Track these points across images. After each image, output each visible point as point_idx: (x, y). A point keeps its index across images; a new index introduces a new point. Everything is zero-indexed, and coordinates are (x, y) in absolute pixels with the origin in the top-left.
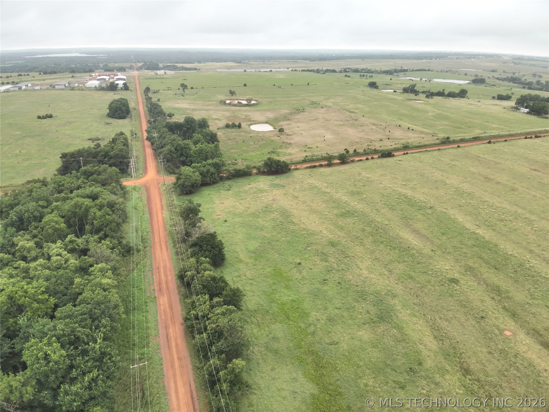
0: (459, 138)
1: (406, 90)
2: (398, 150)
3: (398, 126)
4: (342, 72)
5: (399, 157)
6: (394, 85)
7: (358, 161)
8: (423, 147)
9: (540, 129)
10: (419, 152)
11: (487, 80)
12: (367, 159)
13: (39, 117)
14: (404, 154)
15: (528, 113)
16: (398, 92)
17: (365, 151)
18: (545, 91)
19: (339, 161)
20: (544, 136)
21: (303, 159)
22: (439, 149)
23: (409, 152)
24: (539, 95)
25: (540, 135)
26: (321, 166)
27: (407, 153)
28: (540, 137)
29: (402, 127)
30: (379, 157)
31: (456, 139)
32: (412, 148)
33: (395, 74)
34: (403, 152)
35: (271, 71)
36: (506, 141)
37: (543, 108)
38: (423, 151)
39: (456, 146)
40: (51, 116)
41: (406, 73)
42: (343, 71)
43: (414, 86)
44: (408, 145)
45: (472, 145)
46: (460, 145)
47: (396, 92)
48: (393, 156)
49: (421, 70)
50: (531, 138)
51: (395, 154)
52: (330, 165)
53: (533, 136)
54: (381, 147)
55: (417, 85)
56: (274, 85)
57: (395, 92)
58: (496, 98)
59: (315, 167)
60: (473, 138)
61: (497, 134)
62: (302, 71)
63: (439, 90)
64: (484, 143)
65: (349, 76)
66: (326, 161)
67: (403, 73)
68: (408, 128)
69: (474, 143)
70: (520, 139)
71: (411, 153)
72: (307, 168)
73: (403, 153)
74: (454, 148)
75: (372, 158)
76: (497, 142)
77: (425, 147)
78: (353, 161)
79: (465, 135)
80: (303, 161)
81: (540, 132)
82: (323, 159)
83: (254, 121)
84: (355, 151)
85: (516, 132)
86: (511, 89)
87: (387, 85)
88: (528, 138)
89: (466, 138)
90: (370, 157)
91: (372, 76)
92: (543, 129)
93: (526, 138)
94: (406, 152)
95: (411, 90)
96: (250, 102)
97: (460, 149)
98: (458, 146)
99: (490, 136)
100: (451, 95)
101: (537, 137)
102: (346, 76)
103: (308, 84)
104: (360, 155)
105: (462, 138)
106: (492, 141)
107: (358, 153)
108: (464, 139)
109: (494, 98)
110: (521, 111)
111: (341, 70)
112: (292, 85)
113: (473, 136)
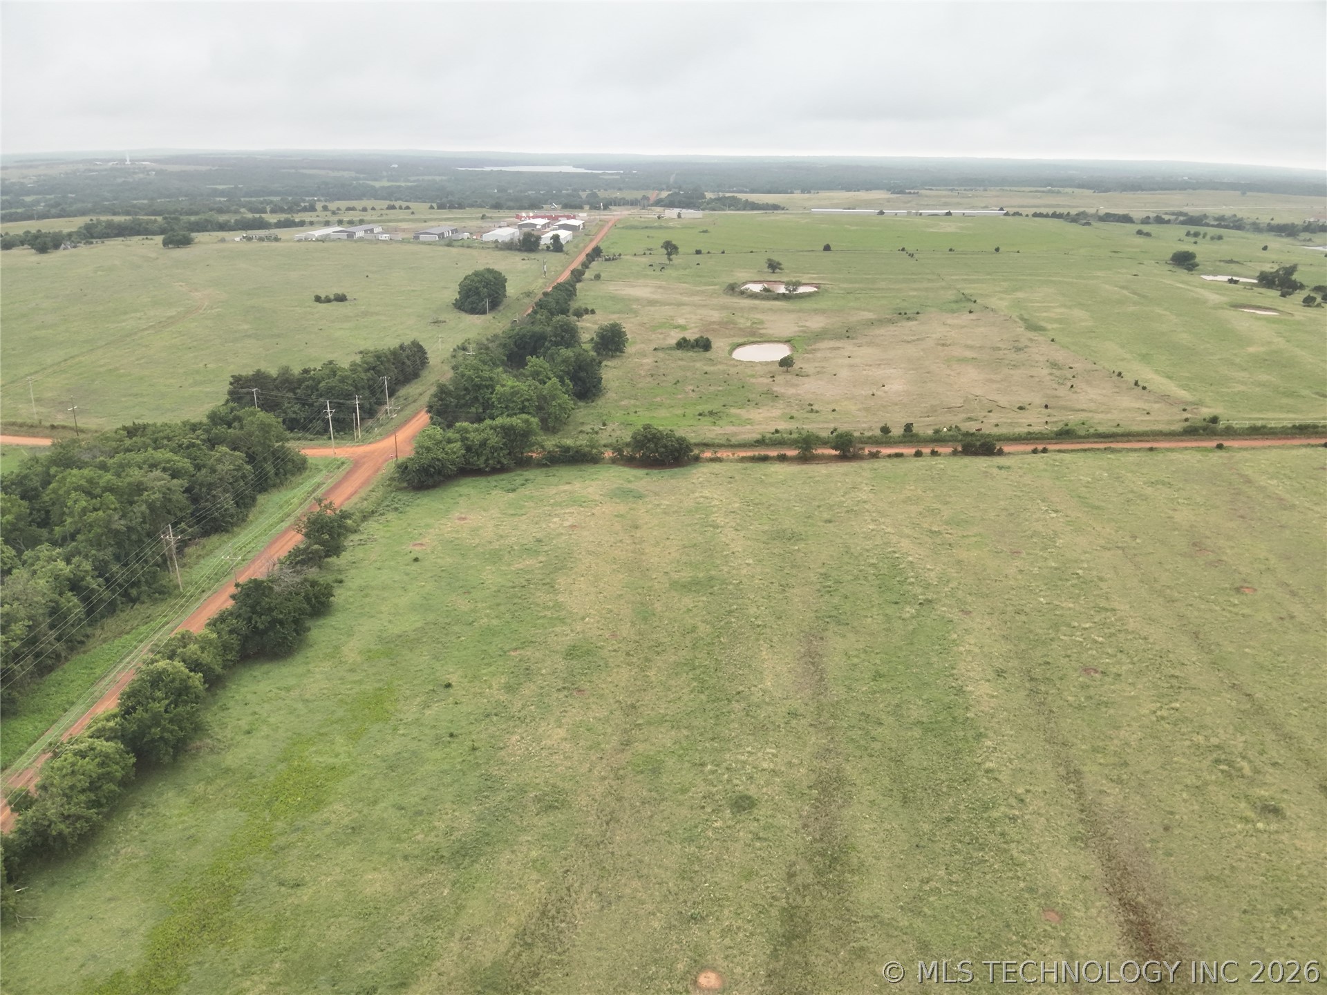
0: (1247, 424)
1: (1267, 281)
2: (1037, 439)
3: (1116, 373)
4: (1148, 223)
5: (1017, 459)
6: (1249, 264)
7: (889, 456)
8: (1119, 438)
10: (1085, 450)
12: (917, 454)
13: (318, 299)
14: (1035, 451)
16: (1241, 283)
17: (937, 432)
19: (837, 453)
21: (759, 437)
22: (1151, 449)
23: (1050, 447)
26: (782, 458)
27: (1045, 451)
29: (1125, 378)
30: (955, 453)
31: (1236, 424)
32: (1084, 437)
33: (1306, 235)
34: (1036, 447)
35: (949, 214)
38: (1098, 449)
39: (1214, 444)
40: (341, 298)
42: (1151, 221)
43: (1292, 270)
46: (1226, 444)
47: (1236, 282)
48: (1001, 453)
51: (1006, 449)
52: (805, 458)
54: (997, 425)
55: (1299, 268)
56: (903, 250)
57: (1231, 281)
59: (765, 459)
60: (1294, 427)
62: (1035, 215)
64: (1313, 446)
65: (1148, 235)
66: (795, 449)
68: (1136, 384)
71: (1060, 451)
72: (743, 460)
73: (1030, 448)
74: (1206, 450)
75: (934, 453)
77: (1126, 439)
78: (874, 456)
79: (1270, 415)
80: (757, 441)
83: (761, 335)
84: (908, 427)
87: (1231, 261)
89: (1272, 424)
90: (929, 451)
91: (1220, 238)
94: (1040, 447)
95: (1283, 279)
96: (794, 290)
98: (1220, 447)
102: (1140, 232)
103: (997, 250)
104: (918, 442)
105: (1259, 423)
107: (916, 435)
108: (1264, 427)
111: (1148, 217)
112: (951, 250)
113: (1297, 423)
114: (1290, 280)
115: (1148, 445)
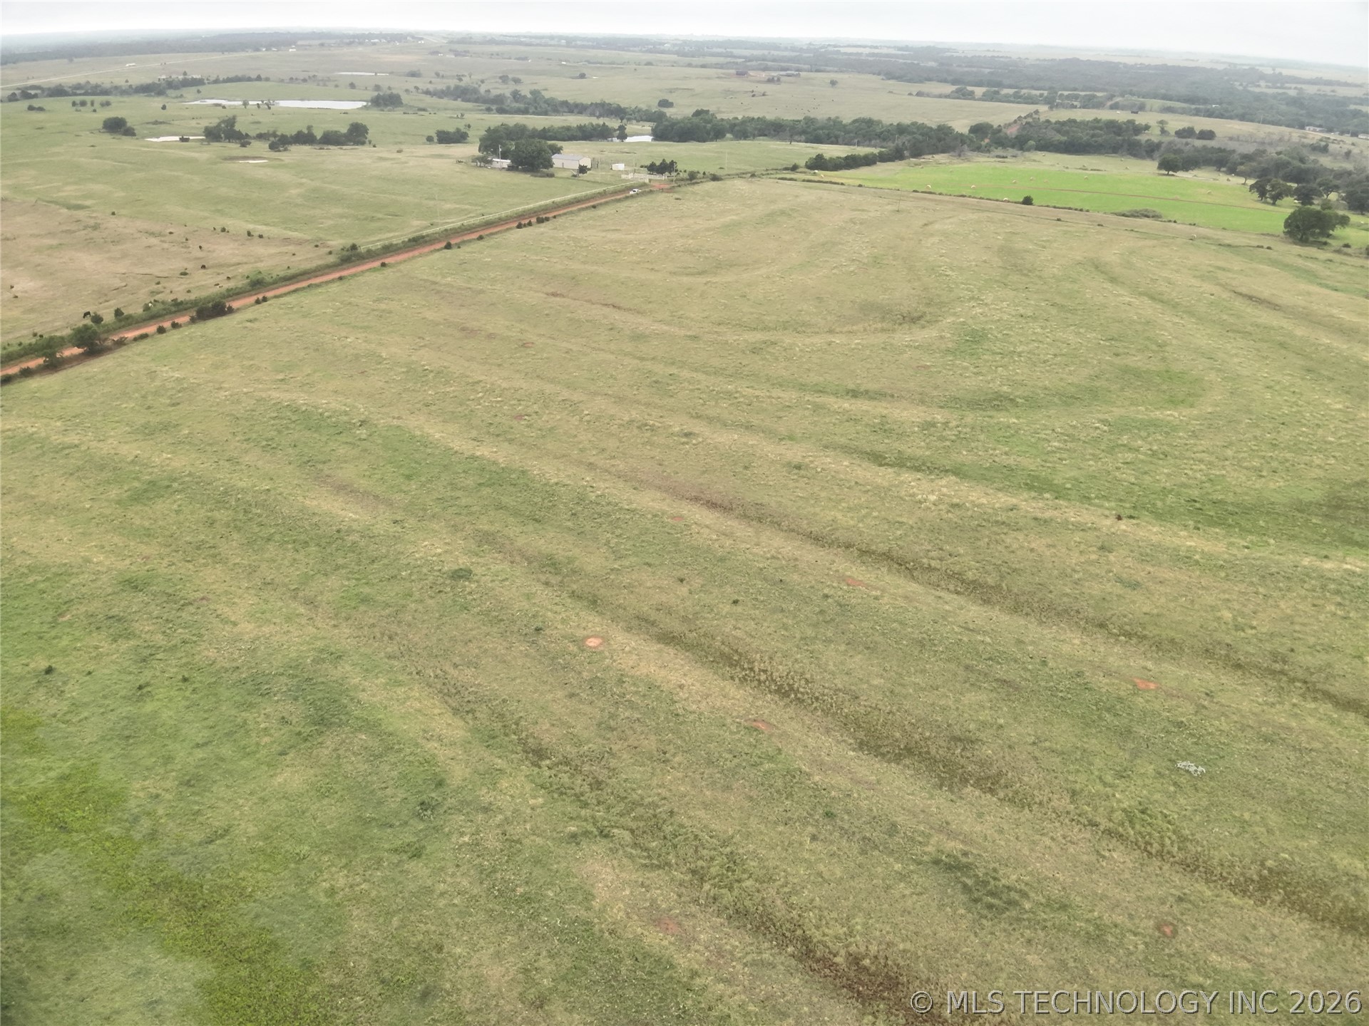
0: (379, 245)
1: (212, 135)
2: (238, 294)
3: (219, 230)
5: (246, 312)
6: (176, 122)
7: (135, 339)
8: (300, 278)
9: (543, 203)
10: (296, 291)
11: (405, 98)
12: (161, 330)
14: (258, 302)
15: (510, 169)
16: (193, 140)
17: (147, 308)
18: (534, 113)
19: (81, 350)
20: (555, 217)
22: (341, 278)
23: (269, 294)
24: (524, 126)
25: (547, 215)
26: (27, 373)
27: (265, 299)
28: (547, 219)
29: (231, 232)
30: (193, 321)
31: (373, 247)
32: (273, 283)
33: (171, 92)
34: (255, 298)
36: (481, 238)
37: (539, 153)
38: (304, 288)
39: (379, 263)
41: (200, 88)
43: (231, 122)
44: (259, 277)
45: (414, 257)
46: (386, 261)
48: (231, 310)
49: (237, 79)
50: (530, 224)
51: (235, 305)
52: (54, 365)
53: (534, 220)
54: (189, 291)
55: (238, 119)
57: (183, 140)
58: (436, 139)
59: (7, 380)
60: (410, 240)
61: (459, 224)
63: (299, 129)
64: (438, 250)
66: (38, 357)
67: (194, 89)
68: (249, 234)
69: (416, 253)
70: (508, 229)
71: (276, 297)
73: (253, 300)
74: (374, 270)
75: (175, 326)
76: (464, 242)
77: (305, 277)
78: (121, 343)
79: (391, 235)
81: (546, 209)
82: (28, 352)
84: (118, 313)
85: (497, 216)
86: (462, 115)
87: (156, 123)
88: (525, 226)
89: (395, 241)
90: (167, 325)
91: (108, 104)
92: (549, 201)
93: (519, 226)
94: (260, 297)
95: (224, 132)
97: (387, 271)
98: (383, 265)
99: (446, 230)
100: (331, 139)
101: (540, 221)
104: (137, 322)
105: (387, 243)
106: (453, 242)
107: (129, 317)
108: (391, 245)
109: (430, 139)
110: (495, 165)
113: (411, 236)
114: (235, 131)
115: (337, 275)
